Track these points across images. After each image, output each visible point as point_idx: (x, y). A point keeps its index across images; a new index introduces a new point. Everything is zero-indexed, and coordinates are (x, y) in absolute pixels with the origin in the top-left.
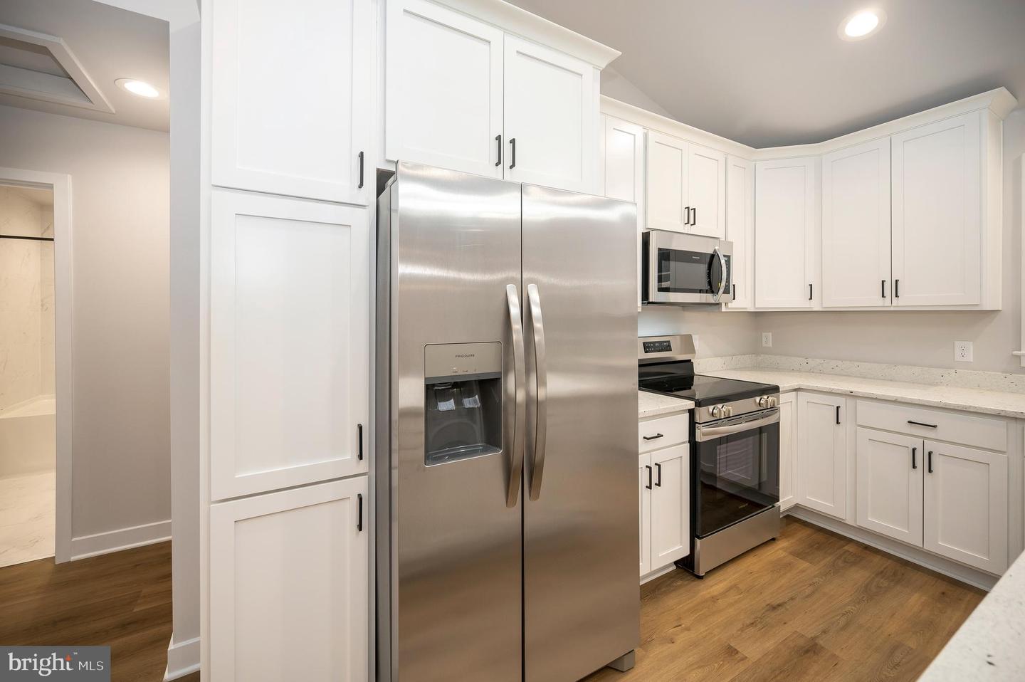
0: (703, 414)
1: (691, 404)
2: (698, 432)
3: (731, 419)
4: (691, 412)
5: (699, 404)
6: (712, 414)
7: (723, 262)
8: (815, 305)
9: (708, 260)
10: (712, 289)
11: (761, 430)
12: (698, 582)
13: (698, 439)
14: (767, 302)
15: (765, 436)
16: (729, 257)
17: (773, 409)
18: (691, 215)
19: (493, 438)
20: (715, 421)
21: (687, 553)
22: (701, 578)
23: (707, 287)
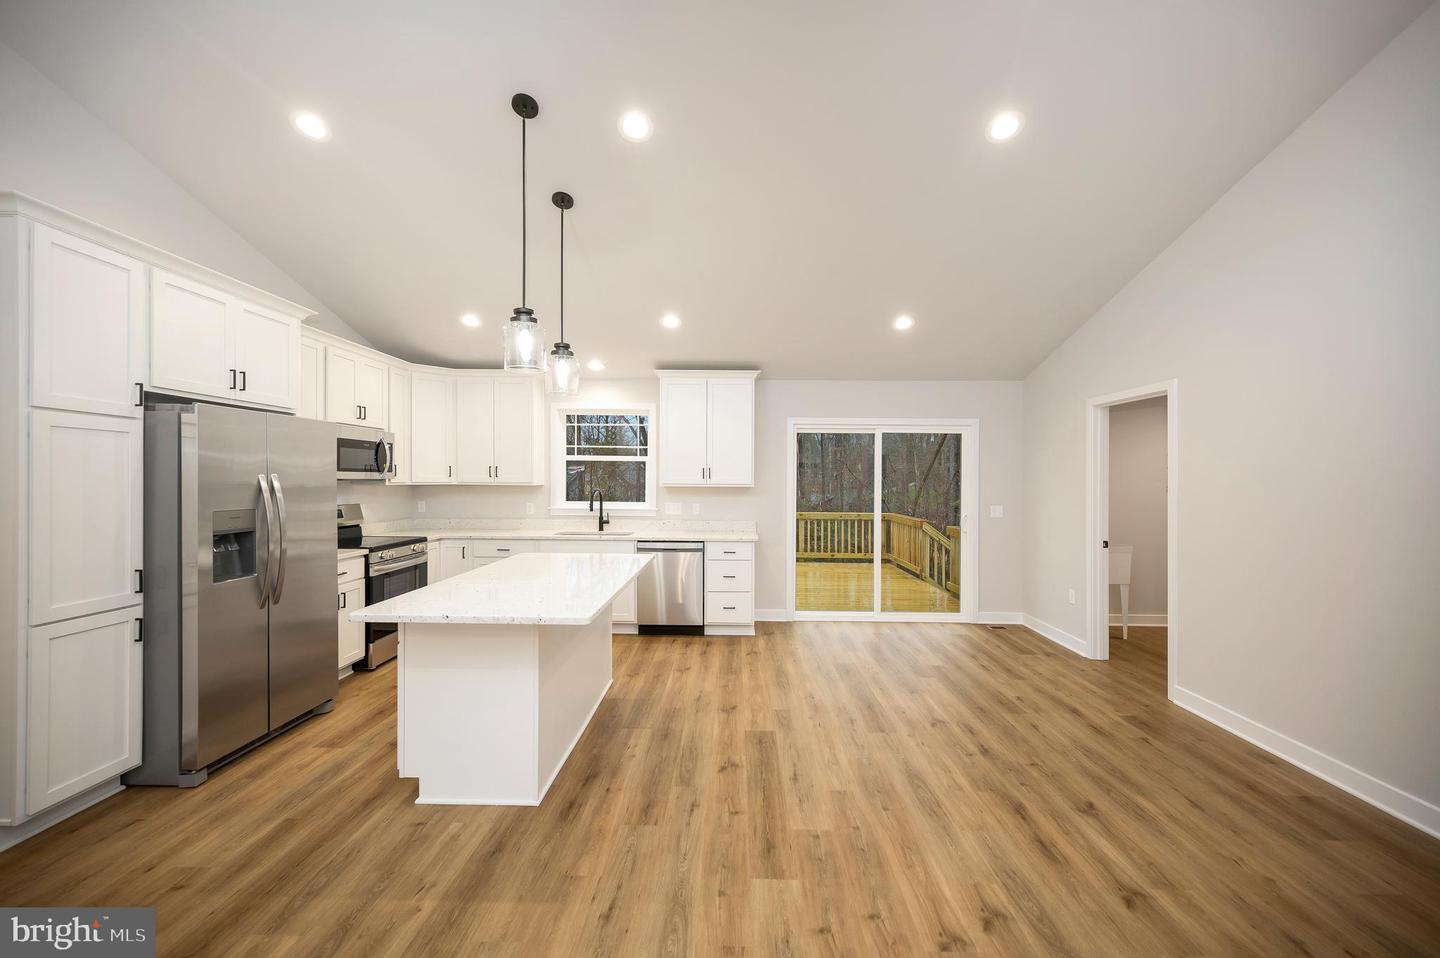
0: (374, 557)
1: (366, 552)
2: (371, 570)
3: (394, 560)
4: (366, 557)
5: (372, 550)
6: (381, 557)
7: (387, 447)
8: (453, 481)
9: (375, 447)
10: (380, 470)
11: (416, 567)
12: (370, 674)
13: (371, 575)
14: (420, 478)
15: (418, 571)
16: (391, 444)
17: (423, 553)
18: (362, 412)
19: (248, 568)
20: (383, 561)
21: (362, 655)
22: (373, 670)
23: (375, 467)
